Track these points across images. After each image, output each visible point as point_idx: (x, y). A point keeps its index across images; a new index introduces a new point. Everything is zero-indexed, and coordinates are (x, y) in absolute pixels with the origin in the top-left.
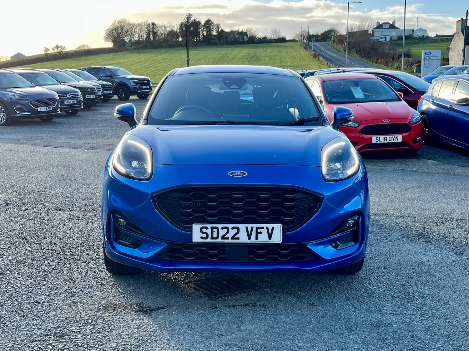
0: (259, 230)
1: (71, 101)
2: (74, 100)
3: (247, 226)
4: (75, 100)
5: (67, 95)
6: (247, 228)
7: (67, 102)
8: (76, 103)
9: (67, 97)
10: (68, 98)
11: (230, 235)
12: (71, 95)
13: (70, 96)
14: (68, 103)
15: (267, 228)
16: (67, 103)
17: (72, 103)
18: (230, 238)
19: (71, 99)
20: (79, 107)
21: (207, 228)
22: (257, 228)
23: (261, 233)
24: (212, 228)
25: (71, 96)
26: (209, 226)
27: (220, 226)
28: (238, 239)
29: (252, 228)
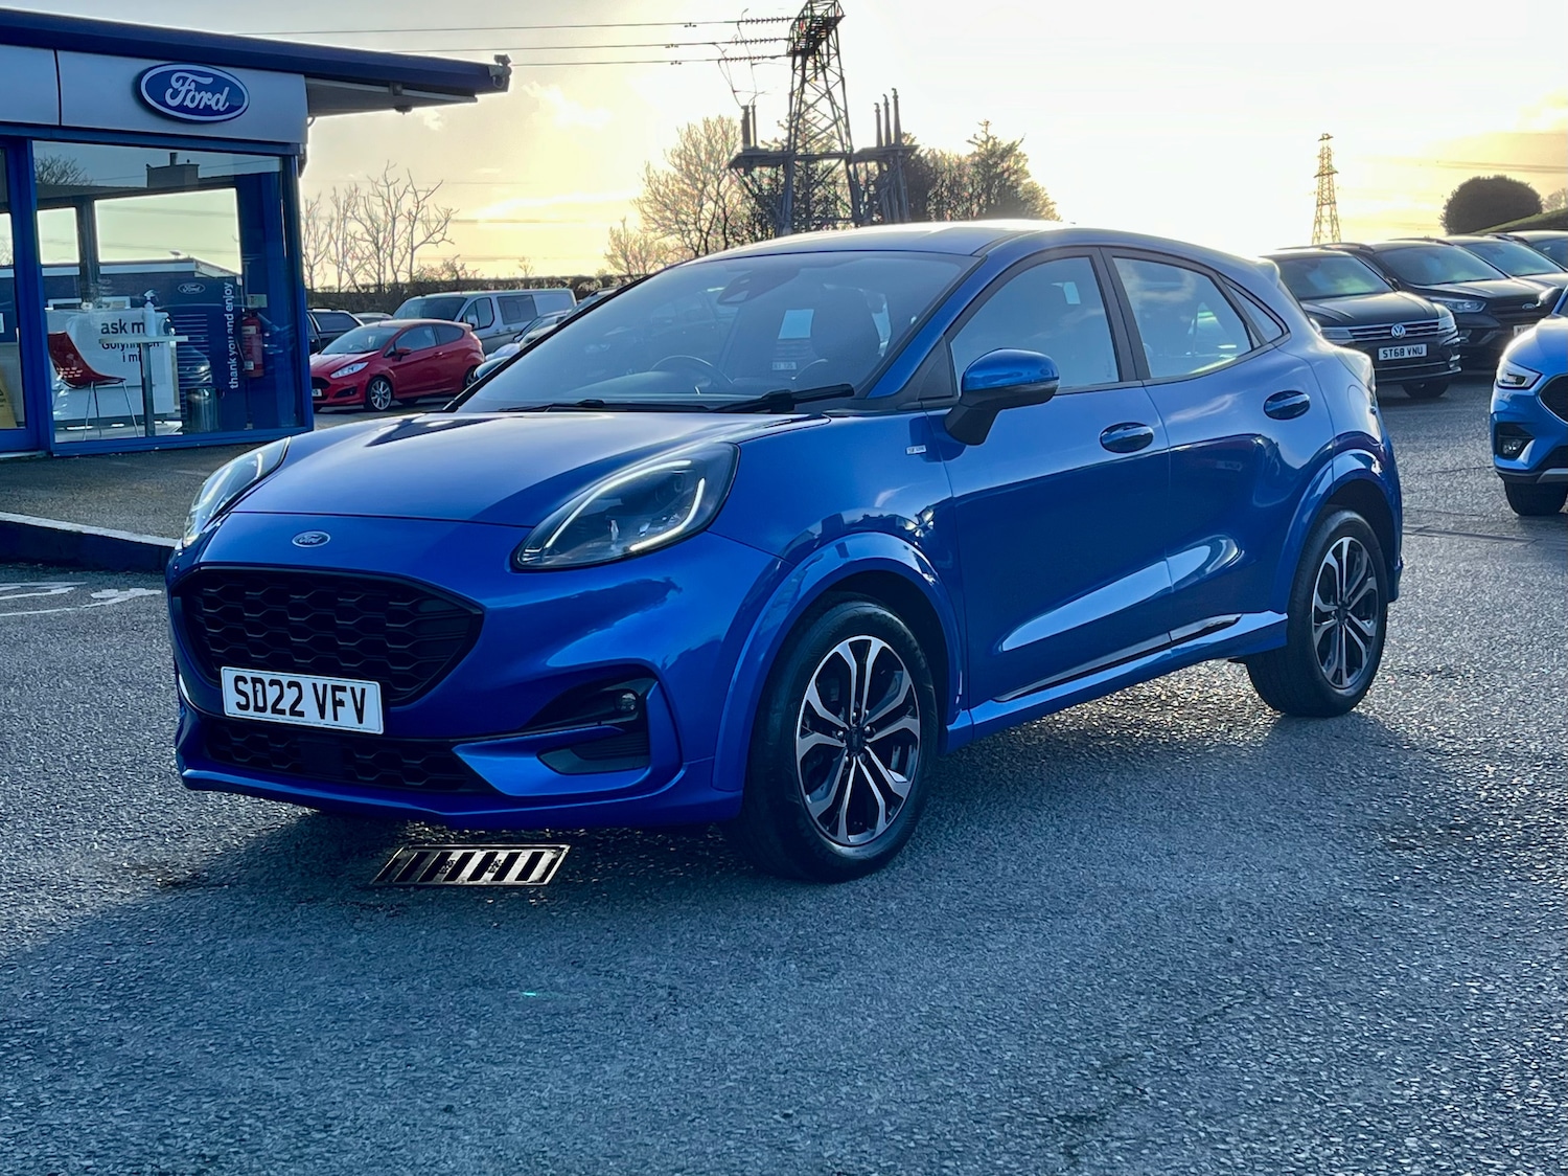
0: (339, 695)
1: (1405, 348)
2: (1415, 347)
3: (314, 681)
4: (1419, 346)
5: (1390, 328)
6: (315, 685)
7: (1388, 353)
8: (1424, 354)
9: (1390, 334)
10: (1395, 339)
11: (285, 705)
12: (1405, 326)
13: (1404, 330)
14: (1394, 357)
15: (353, 689)
16: (1389, 358)
17: (1406, 355)
18: (288, 712)
19: (1406, 342)
20: (1437, 369)
21: (244, 680)
22: (335, 689)
23: (341, 703)
24: (255, 681)
25: (1407, 332)
26: (248, 674)
27: (267, 676)
28: (301, 714)
29: (325, 686)
